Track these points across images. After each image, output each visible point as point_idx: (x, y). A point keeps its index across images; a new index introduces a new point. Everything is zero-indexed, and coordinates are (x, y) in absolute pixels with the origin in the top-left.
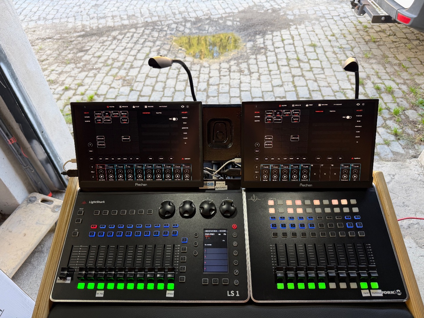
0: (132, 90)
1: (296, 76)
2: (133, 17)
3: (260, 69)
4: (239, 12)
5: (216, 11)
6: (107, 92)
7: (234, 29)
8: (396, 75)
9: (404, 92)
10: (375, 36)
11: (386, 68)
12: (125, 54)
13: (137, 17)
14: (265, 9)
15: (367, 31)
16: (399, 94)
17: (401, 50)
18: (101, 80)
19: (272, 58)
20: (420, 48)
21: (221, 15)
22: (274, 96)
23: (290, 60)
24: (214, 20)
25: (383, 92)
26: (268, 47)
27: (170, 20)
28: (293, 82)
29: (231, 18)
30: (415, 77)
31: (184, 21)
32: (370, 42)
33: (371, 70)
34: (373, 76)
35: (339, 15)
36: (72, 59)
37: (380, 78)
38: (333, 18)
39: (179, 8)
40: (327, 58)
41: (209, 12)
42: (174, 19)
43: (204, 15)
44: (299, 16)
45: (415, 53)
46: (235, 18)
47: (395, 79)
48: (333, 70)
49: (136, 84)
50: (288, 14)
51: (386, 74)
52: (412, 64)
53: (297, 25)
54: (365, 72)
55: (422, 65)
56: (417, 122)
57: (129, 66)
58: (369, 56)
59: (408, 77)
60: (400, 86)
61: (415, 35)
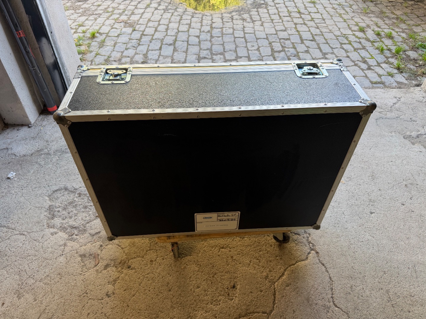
0: (135, 30)
1: (298, 24)
3: (262, 19)
6: (109, 31)
8: (394, 26)
9: (403, 38)
11: (385, 20)
12: (125, 4)
16: (398, 39)
17: (397, 8)
18: (103, 22)
19: (273, 10)
20: (416, 6)
22: (278, 38)
23: (291, 12)
25: (383, 38)
26: (268, 3)
28: (296, 28)
30: (413, 27)
32: (367, 1)
33: (371, 21)
34: (373, 26)
36: (71, 7)
37: (379, 27)
40: (327, 11)
45: (412, 10)
47: (394, 28)
48: (334, 21)
49: (138, 26)
51: (385, 25)
52: (409, 18)
54: (364, 22)
55: (419, 19)
56: (418, 60)
57: (130, 13)
58: (367, 11)
59: (406, 27)
60: (399, 33)
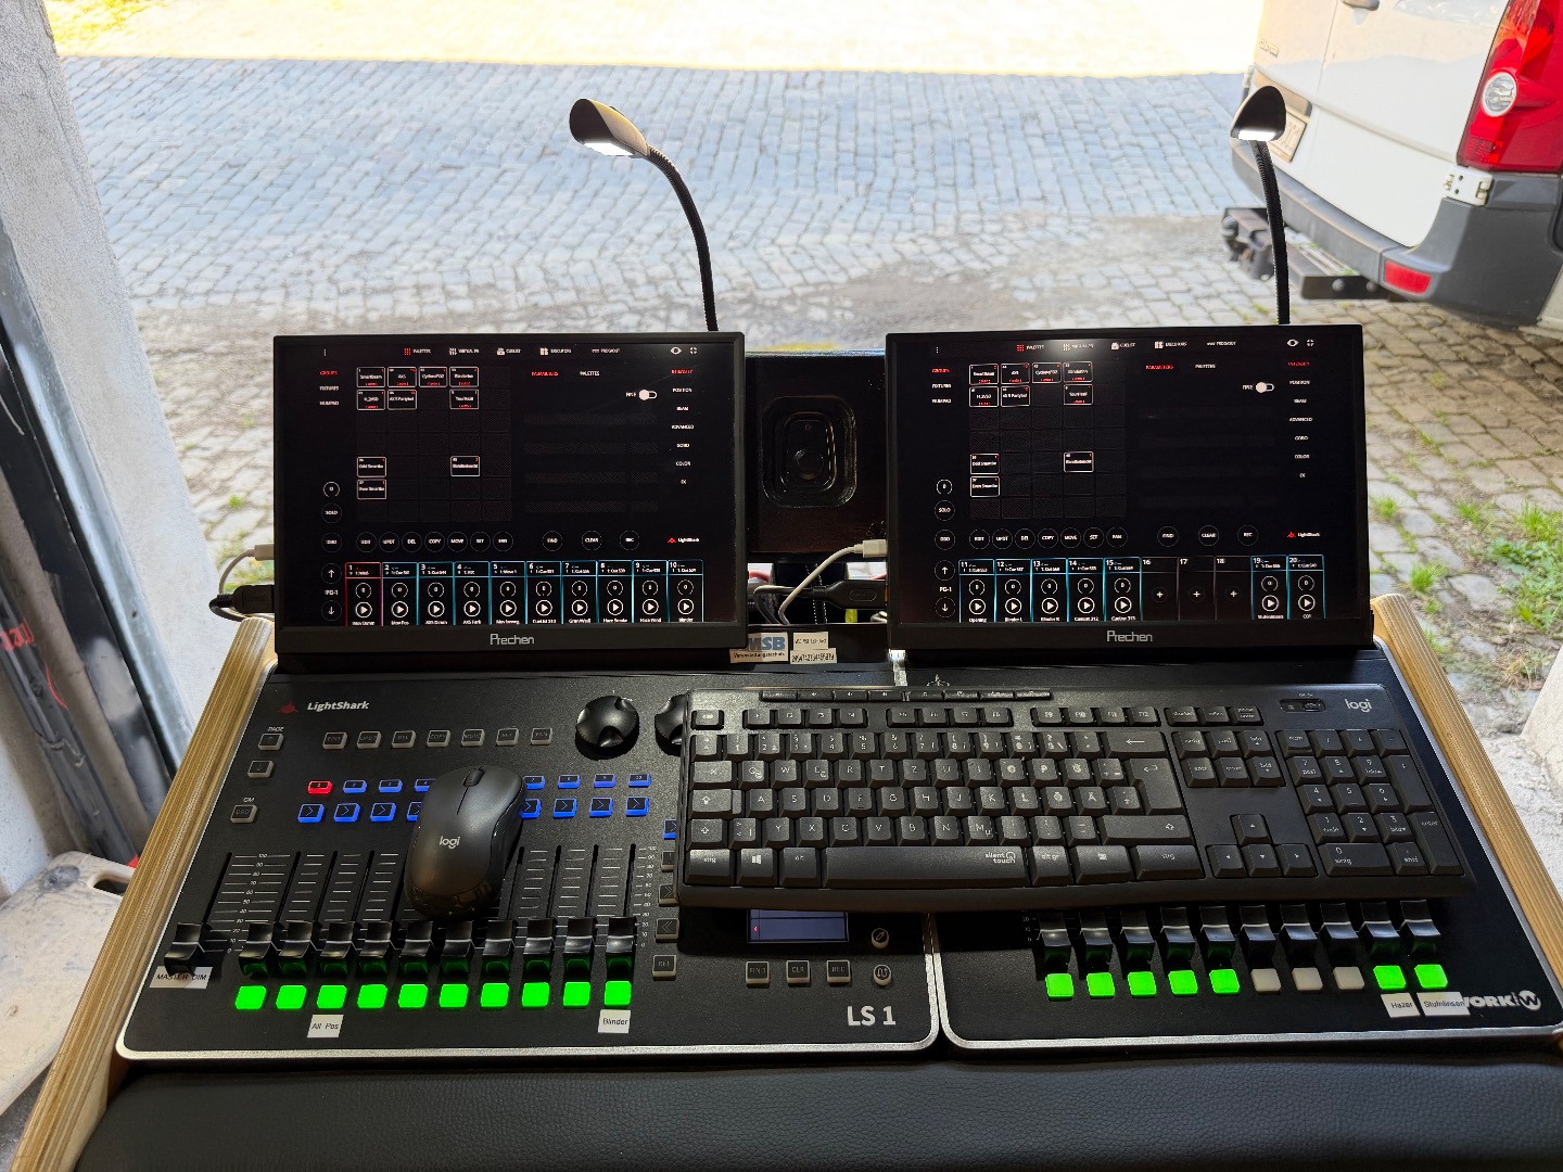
2: (490, 292)
4: (851, 282)
5: (774, 279)
7: (834, 333)
8: (1402, 467)
9: (1438, 519)
13: (503, 291)
14: (936, 272)
16: (1422, 524)
17: (1410, 393)
20: (1475, 384)
21: (791, 289)
24: (768, 303)
27: (615, 302)
29: (825, 300)
30: (1472, 472)
31: (664, 306)
35: (1189, 290)
38: (1168, 299)
39: (648, 267)
41: (748, 280)
42: (630, 299)
43: (734, 289)
44: (1054, 291)
45: (1460, 401)
46: (838, 300)
47: (1401, 478)
50: (1016, 288)
52: (1453, 433)
53: (1047, 320)
55: (1488, 437)
56: (1501, 614)
59: (1447, 473)
60: (1421, 499)
61: (1450, 346)
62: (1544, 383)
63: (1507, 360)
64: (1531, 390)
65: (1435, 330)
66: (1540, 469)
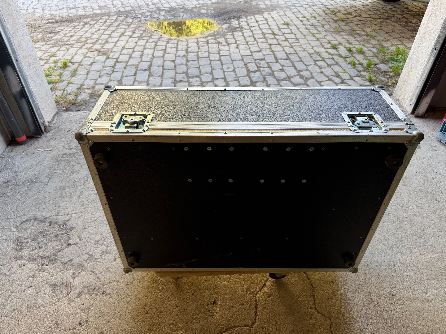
0: (108, 58)
1: (273, 44)
2: (106, 8)
3: (237, 41)
4: (213, 3)
5: (190, 2)
6: (82, 60)
7: (209, 16)
8: (365, 42)
9: (374, 53)
10: (343, 17)
11: (356, 37)
12: (99, 34)
13: (109, 8)
15: (335, 14)
16: (369, 54)
17: (367, 26)
18: (75, 52)
19: (247, 33)
20: (384, 23)
21: (195, 5)
22: (253, 58)
23: (265, 34)
24: (188, 9)
25: (355, 53)
26: (243, 27)
27: (143, 10)
28: (270, 48)
29: (205, 8)
30: (383, 42)
31: (158, 10)
32: (338, 21)
33: (342, 39)
34: (345, 43)
35: (308, 4)
36: (42, 39)
37: (351, 44)
38: (302, 6)
39: (153, 0)
40: (300, 32)
41: (182, 3)
42: (148, 8)
43: (178, 5)
44: (270, 5)
45: (380, 27)
46: (209, 8)
47: (364, 44)
48: (307, 40)
49: (112, 54)
50: (260, 4)
51: (356, 41)
52: (378, 34)
53: (269, 12)
54: (337, 40)
55: (387, 34)
56: (389, 71)
57: (104, 42)
58: (339, 30)
59: (376, 43)
60: (369, 49)
61: (378, 15)
62: (402, 23)
63: (393, 18)
64: (399, 24)
65: (375, 11)
66: (400, 41)
